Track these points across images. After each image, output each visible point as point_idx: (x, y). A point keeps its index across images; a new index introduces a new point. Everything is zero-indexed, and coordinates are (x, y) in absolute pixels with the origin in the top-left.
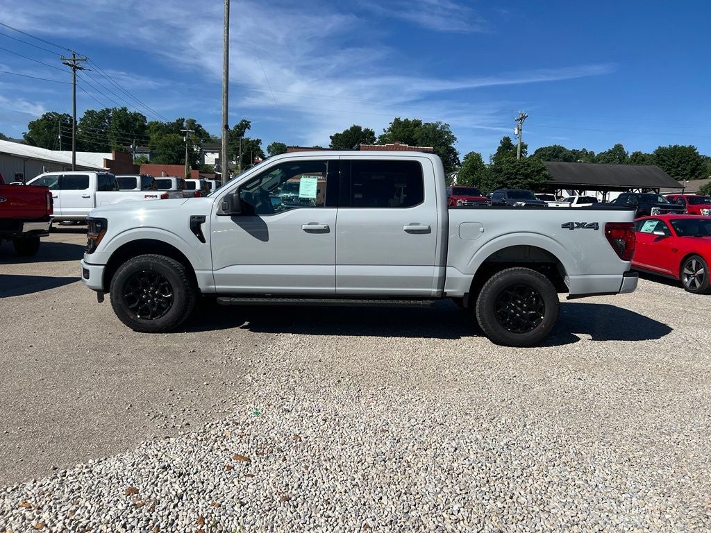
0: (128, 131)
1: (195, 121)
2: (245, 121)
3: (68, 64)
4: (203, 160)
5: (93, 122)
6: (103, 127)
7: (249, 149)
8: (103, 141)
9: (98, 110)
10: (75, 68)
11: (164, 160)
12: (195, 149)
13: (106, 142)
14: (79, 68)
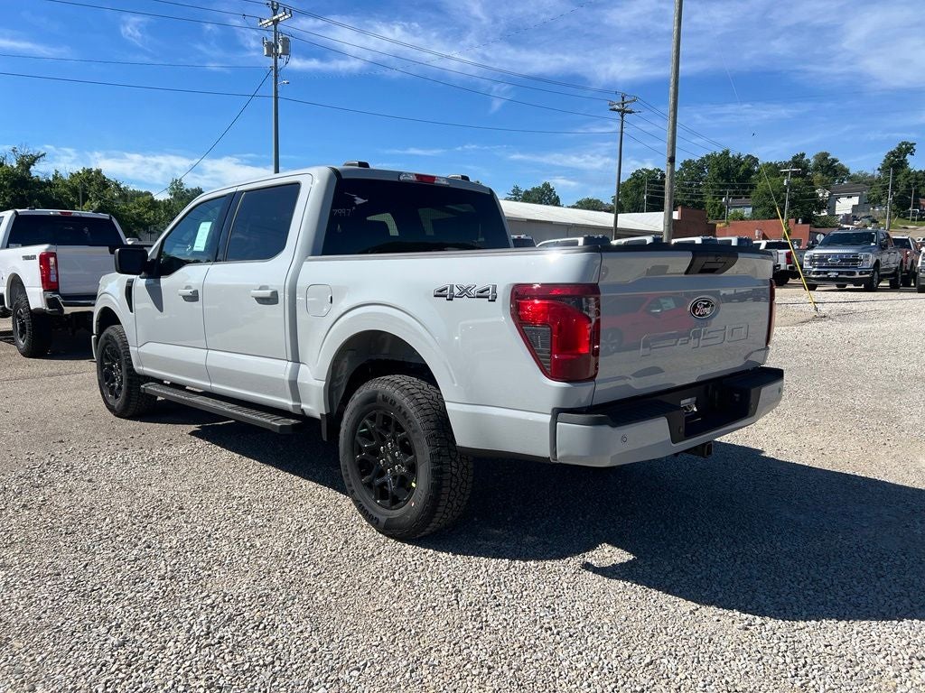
0: (728, 180)
1: (828, 155)
2: (906, 143)
3: (614, 110)
4: (832, 209)
5: (688, 174)
6: (701, 179)
7: (909, 186)
8: (697, 197)
9: (696, 159)
10: (623, 112)
11: (764, 214)
12: (821, 195)
13: (701, 197)
14: (627, 112)
